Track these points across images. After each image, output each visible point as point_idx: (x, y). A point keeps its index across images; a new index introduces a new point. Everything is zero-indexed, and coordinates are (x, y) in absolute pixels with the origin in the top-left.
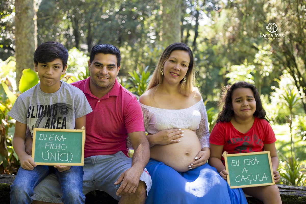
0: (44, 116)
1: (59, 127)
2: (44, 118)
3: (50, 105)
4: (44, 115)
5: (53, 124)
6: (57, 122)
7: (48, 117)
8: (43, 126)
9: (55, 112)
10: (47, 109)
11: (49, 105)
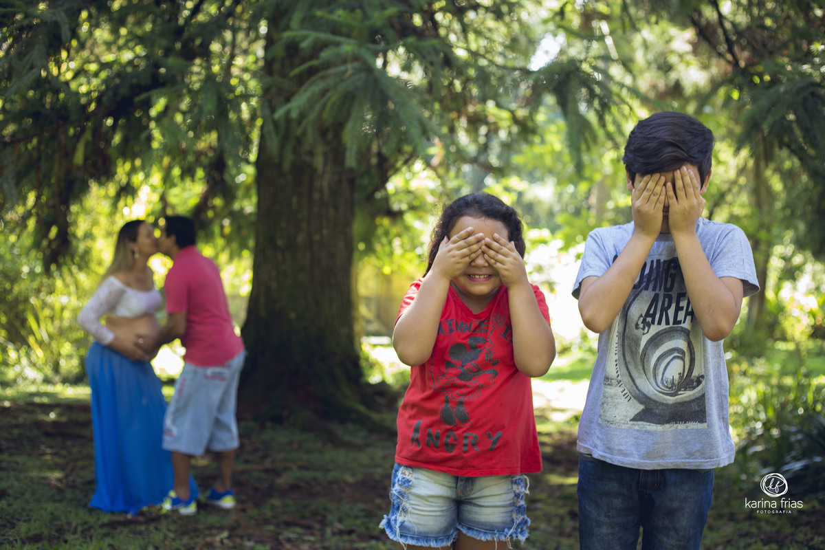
0: (646, 288)
1: (679, 319)
2: (645, 293)
3: (662, 261)
4: (644, 284)
5: (665, 309)
6: (673, 306)
7: (654, 293)
8: (640, 313)
9: (669, 280)
10: (655, 272)
11: (658, 261)
